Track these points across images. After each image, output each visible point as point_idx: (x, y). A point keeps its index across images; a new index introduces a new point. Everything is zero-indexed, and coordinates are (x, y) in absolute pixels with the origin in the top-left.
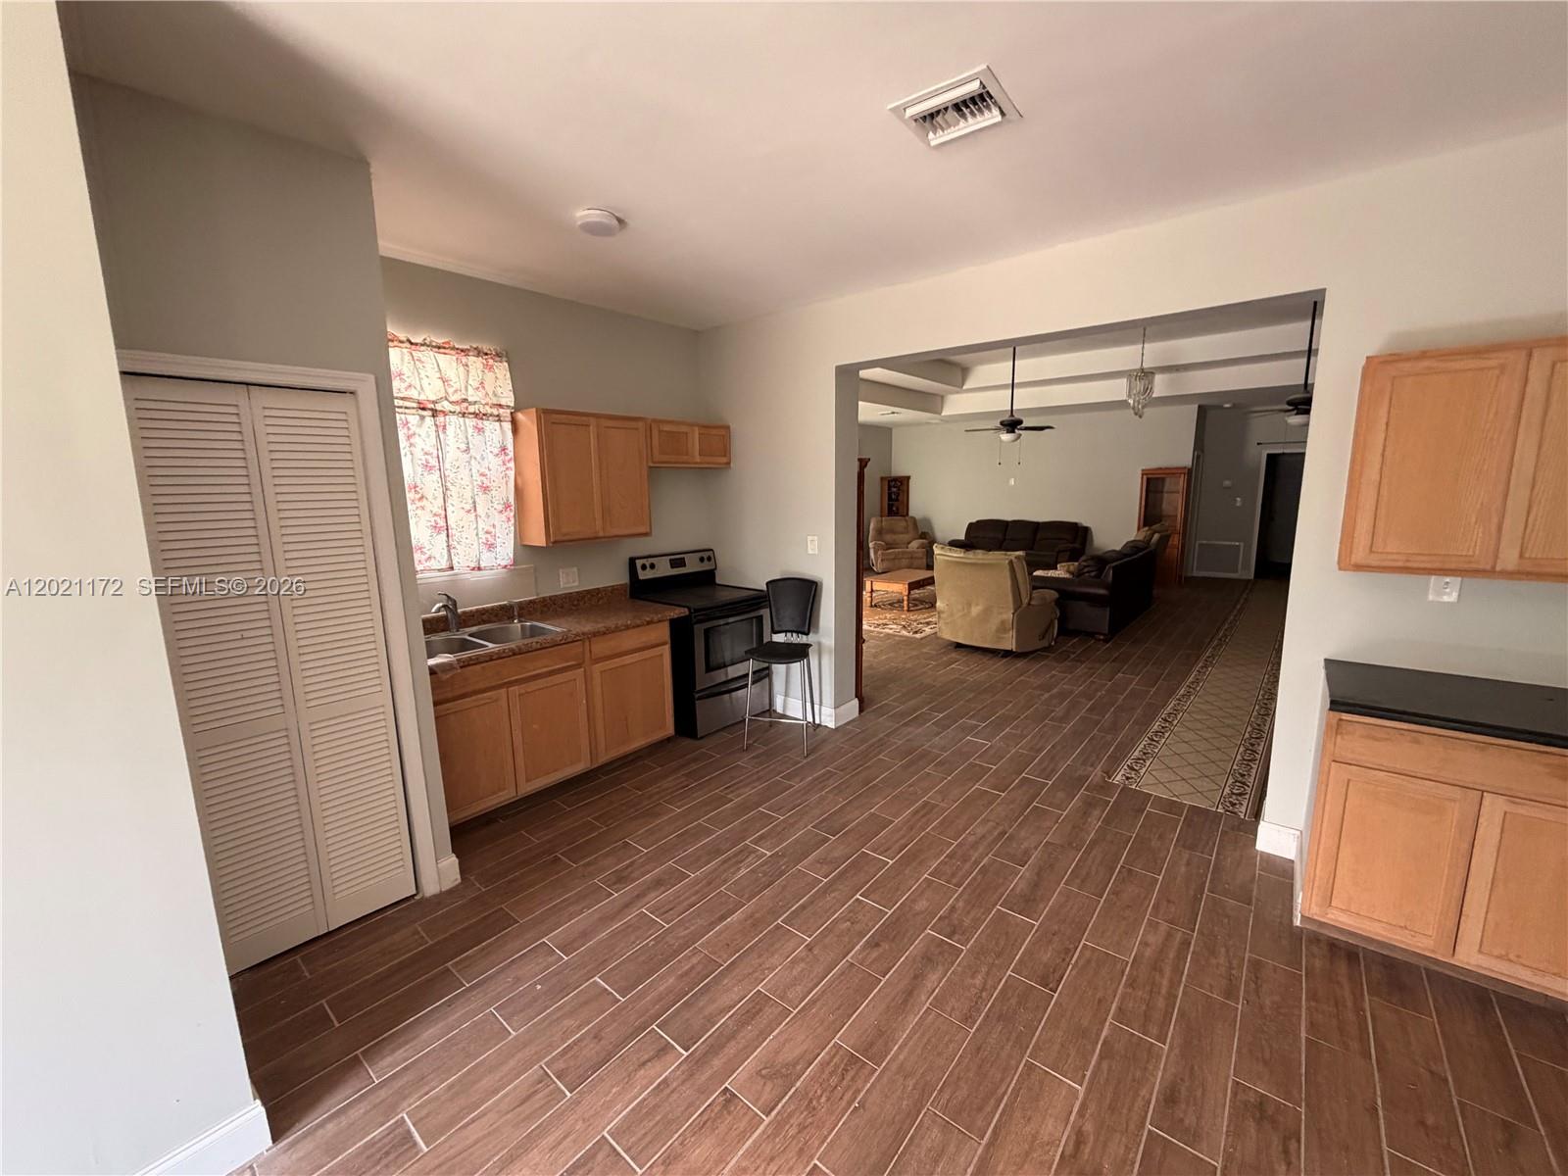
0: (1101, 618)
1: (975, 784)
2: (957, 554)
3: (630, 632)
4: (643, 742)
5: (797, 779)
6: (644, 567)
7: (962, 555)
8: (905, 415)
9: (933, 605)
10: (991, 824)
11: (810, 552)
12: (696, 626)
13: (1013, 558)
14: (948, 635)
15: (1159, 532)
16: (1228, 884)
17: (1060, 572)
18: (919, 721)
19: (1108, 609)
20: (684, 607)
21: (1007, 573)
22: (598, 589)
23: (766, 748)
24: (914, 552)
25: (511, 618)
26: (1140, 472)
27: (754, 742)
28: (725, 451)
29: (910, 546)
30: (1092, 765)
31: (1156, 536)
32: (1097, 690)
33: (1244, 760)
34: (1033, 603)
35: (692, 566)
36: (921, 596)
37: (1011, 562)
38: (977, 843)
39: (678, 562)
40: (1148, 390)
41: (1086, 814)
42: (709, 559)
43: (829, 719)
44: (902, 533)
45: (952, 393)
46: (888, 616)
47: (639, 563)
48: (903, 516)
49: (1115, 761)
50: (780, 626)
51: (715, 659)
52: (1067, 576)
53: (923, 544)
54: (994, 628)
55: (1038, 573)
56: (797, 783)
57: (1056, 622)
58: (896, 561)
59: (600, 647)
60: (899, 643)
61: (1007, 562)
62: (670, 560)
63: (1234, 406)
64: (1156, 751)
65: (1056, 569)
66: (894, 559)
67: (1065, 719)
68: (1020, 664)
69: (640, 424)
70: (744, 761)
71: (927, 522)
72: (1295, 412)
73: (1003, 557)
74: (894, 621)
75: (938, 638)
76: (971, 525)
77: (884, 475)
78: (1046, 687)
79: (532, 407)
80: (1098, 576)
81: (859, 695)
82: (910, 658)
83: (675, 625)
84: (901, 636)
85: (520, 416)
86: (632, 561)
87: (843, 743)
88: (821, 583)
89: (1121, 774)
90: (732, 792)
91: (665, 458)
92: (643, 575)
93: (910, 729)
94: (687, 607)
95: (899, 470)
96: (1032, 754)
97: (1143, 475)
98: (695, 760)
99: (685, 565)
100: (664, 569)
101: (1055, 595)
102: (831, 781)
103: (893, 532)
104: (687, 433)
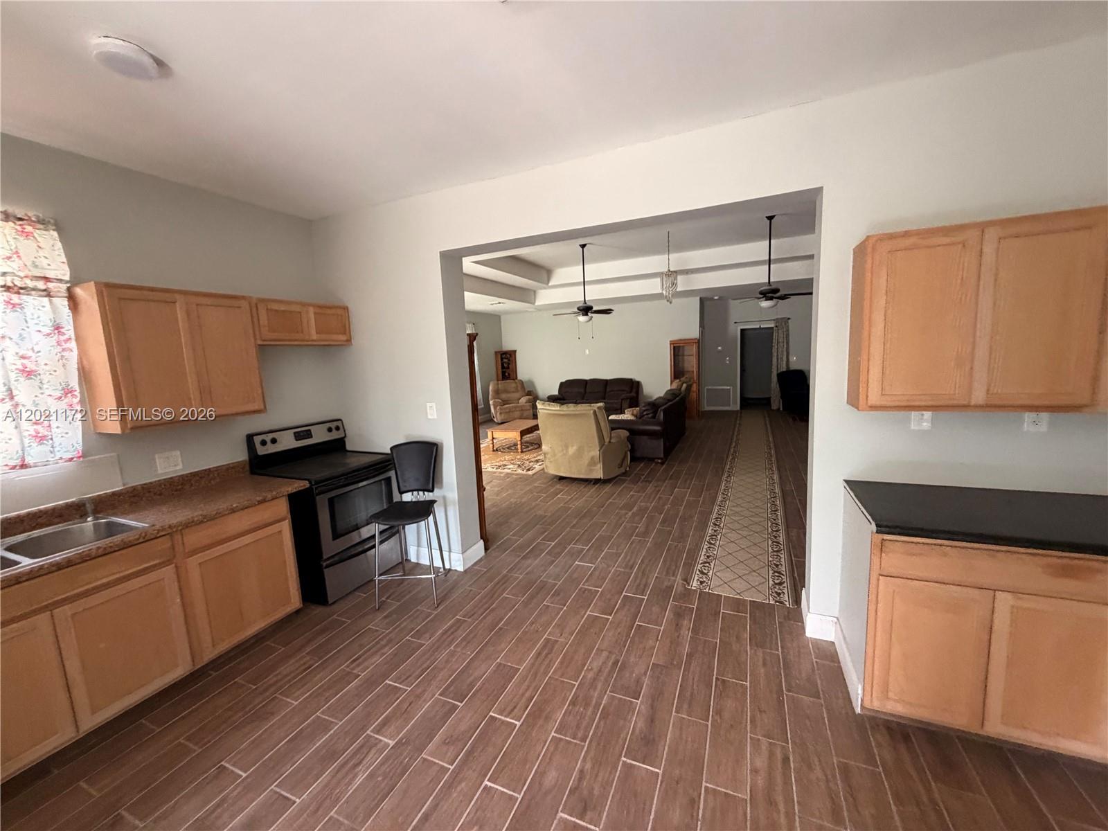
0: (658, 446)
1: (586, 611)
2: (555, 408)
3: (236, 515)
4: (263, 625)
5: (427, 636)
6: (264, 443)
7: (558, 408)
8: (508, 305)
9: (540, 446)
10: (605, 654)
11: (430, 417)
12: (318, 498)
13: (596, 409)
14: (552, 471)
15: (686, 383)
16: (798, 679)
17: (627, 416)
18: (534, 552)
19: (662, 440)
20: (305, 480)
21: (593, 422)
22: (209, 469)
23: (398, 603)
24: (523, 406)
25: (83, 516)
26: (669, 342)
27: (387, 598)
28: (345, 331)
29: (520, 401)
30: (673, 575)
31: (685, 385)
32: (664, 505)
33: (774, 551)
34: (612, 441)
35: (319, 437)
36: (530, 441)
37: (595, 412)
38: (595, 679)
39: (303, 435)
40: (674, 284)
41: (678, 627)
42: (338, 428)
43: (458, 563)
44: (513, 392)
45: (541, 289)
46: (507, 458)
47: (257, 440)
48: (514, 380)
49: (690, 566)
50: (405, 486)
51: (341, 525)
53: (529, 399)
54: (587, 462)
55: (611, 417)
56: (427, 641)
57: (629, 453)
58: (511, 414)
59: (194, 538)
60: (516, 480)
61: (592, 412)
62: (295, 433)
63: (720, 299)
64: (715, 552)
65: (624, 413)
66: (509, 412)
67: (646, 533)
68: (608, 488)
69: (244, 304)
70: (376, 623)
71: (531, 383)
72: (764, 299)
73: (589, 408)
74: (512, 462)
75: (544, 473)
76: (562, 385)
77: (497, 350)
78: (628, 507)
79: (90, 281)
80: (654, 417)
81: (484, 536)
82: (525, 493)
83: (294, 499)
84: (517, 474)
85: (78, 291)
86: (250, 438)
87: (470, 586)
88: (442, 444)
89: (695, 580)
90: (358, 665)
91: (275, 336)
92: (261, 451)
93: (529, 561)
94: (308, 480)
95: (508, 346)
96: (627, 570)
97: (671, 344)
98: (323, 631)
99: (312, 437)
100: (288, 442)
101: (626, 433)
102: (459, 632)
103: (506, 391)
104: (300, 313)
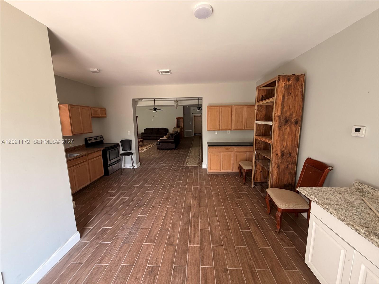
0: (173, 146)
1: (166, 170)
3: (95, 153)
4: (99, 177)
11: (128, 134)
12: (107, 151)
15: (180, 129)
16: (201, 172)
18: (152, 164)
19: (174, 144)
28: (105, 114)
30: (181, 164)
32: (178, 155)
35: (99, 140)
39: (96, 139)
41: (182, 170)
42: (102, 138)
43: (136, 167)
47: (88, 139)
49: (184, 163)
50: (124, 149)
51: (111, 158)
52: (166, 138)
56: (136, 176)
59: (90, 157)
62: (94, 138)
65: (164, 137)
67: (174, 160)
69: (89, 108)
72: (198, 109)
76: (145, 129)
80: (172, 138)
81: (140, 162)
83: (103, 151)
85: (60, 105)
86: (86, 139)
87: (139, 171)
88: (132, 140)
90: (124, 180)
91: (94, 115)
92: (89, 142)
93: (151, 166)
94: (104, 147)
96: (172, 165)
97: (176, 119)
99: (97, 139)
100: (93, 141)
102: (142, 175)
104: (98, 110)
